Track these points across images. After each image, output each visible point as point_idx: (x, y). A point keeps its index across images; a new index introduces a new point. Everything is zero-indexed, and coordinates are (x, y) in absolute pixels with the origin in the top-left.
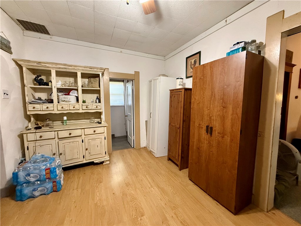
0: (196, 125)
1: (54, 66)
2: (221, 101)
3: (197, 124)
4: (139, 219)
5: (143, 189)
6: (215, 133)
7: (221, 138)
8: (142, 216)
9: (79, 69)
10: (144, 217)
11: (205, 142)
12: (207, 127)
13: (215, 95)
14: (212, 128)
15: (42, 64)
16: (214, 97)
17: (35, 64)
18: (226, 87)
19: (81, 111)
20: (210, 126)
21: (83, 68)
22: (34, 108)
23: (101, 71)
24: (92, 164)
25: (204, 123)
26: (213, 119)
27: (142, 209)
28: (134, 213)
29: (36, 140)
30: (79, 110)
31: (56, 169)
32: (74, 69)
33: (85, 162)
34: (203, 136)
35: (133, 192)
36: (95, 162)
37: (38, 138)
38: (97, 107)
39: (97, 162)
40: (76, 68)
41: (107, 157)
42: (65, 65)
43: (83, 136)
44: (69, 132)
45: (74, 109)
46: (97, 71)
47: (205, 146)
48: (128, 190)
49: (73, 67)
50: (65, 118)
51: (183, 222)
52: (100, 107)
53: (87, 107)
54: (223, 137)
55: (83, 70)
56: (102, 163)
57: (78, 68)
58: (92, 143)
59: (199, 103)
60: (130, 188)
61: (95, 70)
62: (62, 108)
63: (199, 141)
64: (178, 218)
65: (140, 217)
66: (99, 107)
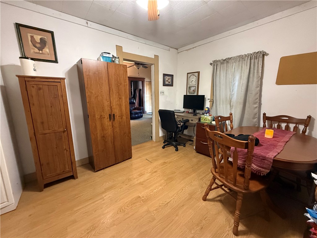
0: (97, 118)
2: (118, 94)
3: (97, 116)
6: (117, 118)
7: (121, 119)
8: (139, 197)
11: (109, 128)
12: (110, 115)
13: (112, 90)
14: (114, 115)
16: (112, 91)
18: (119, 84)
20: (112, 114)
25: (105, 113)
26: (114, 108)
27: (132, 199)
28: (138, 204)
34: (107, 123)
47: (109, 131)
54: (122, 118)
59: (97, 96)
63: (102, 130)
65: (141, 199)
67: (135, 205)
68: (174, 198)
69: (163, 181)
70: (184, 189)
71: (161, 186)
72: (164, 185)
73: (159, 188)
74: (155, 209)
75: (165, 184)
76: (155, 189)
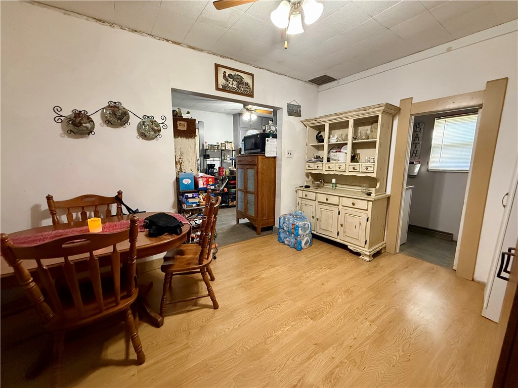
1: (327, 119)
4: (305, 316)
5: (356, 310)
8: (312, 319)
9: (350, 116)
10: (312, 321)
15: (318, 120)
17: (313, 122)
19: (347, 174)
21: (355, 113)
22: (309, 166)
23: (380, 110)
24: (344, 247)
27: (322, 317)
28: (311, 309)
29: (302, 198)
30: (345, 171)
31: (299, 227)
32: (345, 117)
33: (338, 240)
35: (340, 301)
36: (349, 247)
37: (304, 197)
38: (367, 169)
39: (351, 248)
40: (346, 115)
41: (367, 250)
42: (335, 114)
43: (340, 207)
44: (326, 196)
45: (340, 170)
46: (375, 112)
48: (340, 295)
49: (344, 115)
50: (334, 181)
51: (334, 376)
52: (372, 169)
53: (354, 168)
55: (355, 115)
56: (358, 254)
57: (349, 114)
58: (350, 219)
60: (344, 296)
61: (371, 110)
62: (329, 167)
64: (337, 367)
65: (308, 316)
66: (370, 170)
67: (313, 308)
68: (259, 312)
69: (273, 350)
70: (237, 326)
71: (278, 337)
72: (272, 339)
73: (281, 332)
74: (286, 303)
75: (269, 341)
76: (287, 330)
